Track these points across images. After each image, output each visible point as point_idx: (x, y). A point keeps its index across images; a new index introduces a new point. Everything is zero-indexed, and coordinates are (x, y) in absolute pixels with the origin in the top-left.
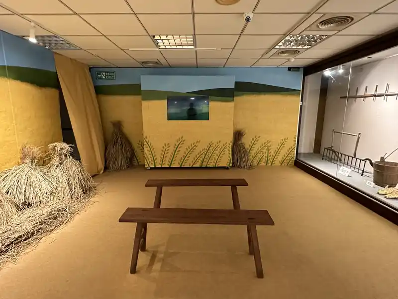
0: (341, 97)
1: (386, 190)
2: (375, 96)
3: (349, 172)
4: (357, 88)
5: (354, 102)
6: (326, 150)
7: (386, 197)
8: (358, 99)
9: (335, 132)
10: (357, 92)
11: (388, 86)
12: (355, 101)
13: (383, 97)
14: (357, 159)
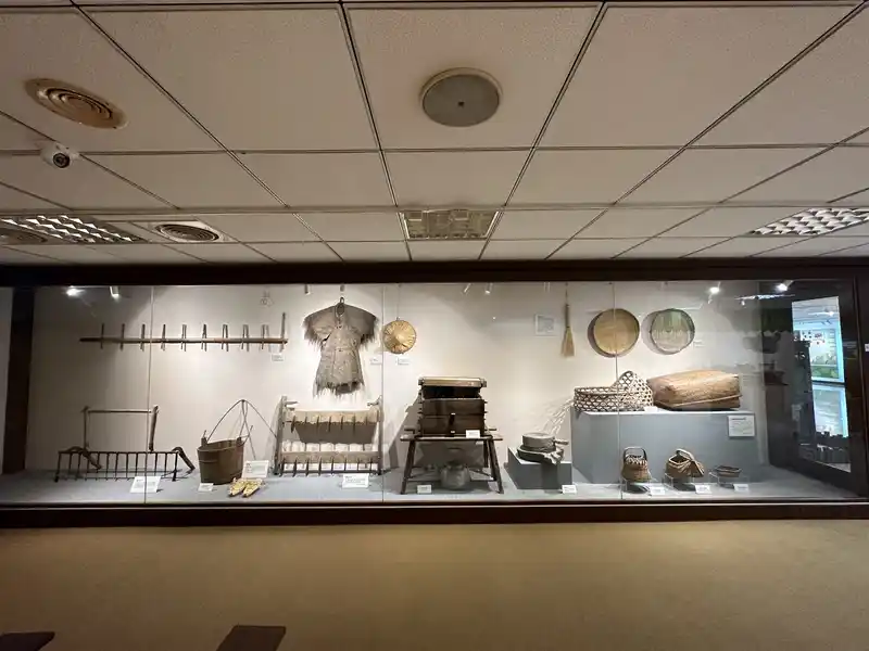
0: (83, 340)
1: (236, 487)
2: (165, 342)
3: (157, 483)
4: (123, 325)
5: (119, 350)
6: (75, 456)
7: (245, 496)
8: (125, 345)
9: (89, 412)
10: (123, 331)
11: (185, 328)
12: (122, 347)
13: (180, 344)
14: (157, 454)
